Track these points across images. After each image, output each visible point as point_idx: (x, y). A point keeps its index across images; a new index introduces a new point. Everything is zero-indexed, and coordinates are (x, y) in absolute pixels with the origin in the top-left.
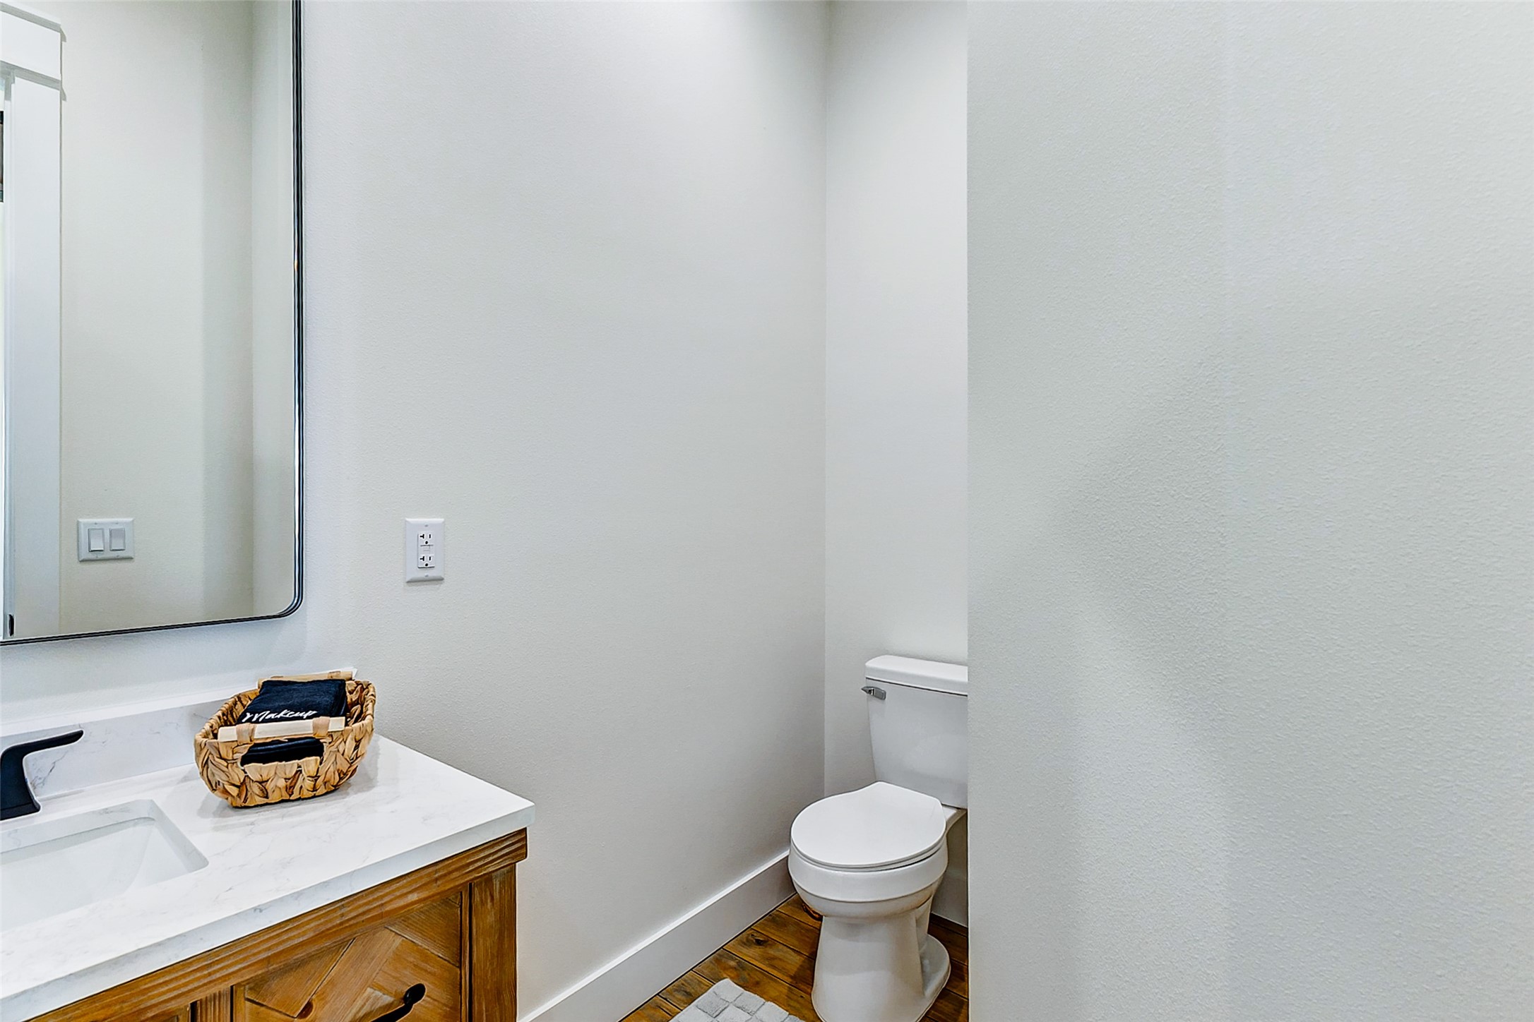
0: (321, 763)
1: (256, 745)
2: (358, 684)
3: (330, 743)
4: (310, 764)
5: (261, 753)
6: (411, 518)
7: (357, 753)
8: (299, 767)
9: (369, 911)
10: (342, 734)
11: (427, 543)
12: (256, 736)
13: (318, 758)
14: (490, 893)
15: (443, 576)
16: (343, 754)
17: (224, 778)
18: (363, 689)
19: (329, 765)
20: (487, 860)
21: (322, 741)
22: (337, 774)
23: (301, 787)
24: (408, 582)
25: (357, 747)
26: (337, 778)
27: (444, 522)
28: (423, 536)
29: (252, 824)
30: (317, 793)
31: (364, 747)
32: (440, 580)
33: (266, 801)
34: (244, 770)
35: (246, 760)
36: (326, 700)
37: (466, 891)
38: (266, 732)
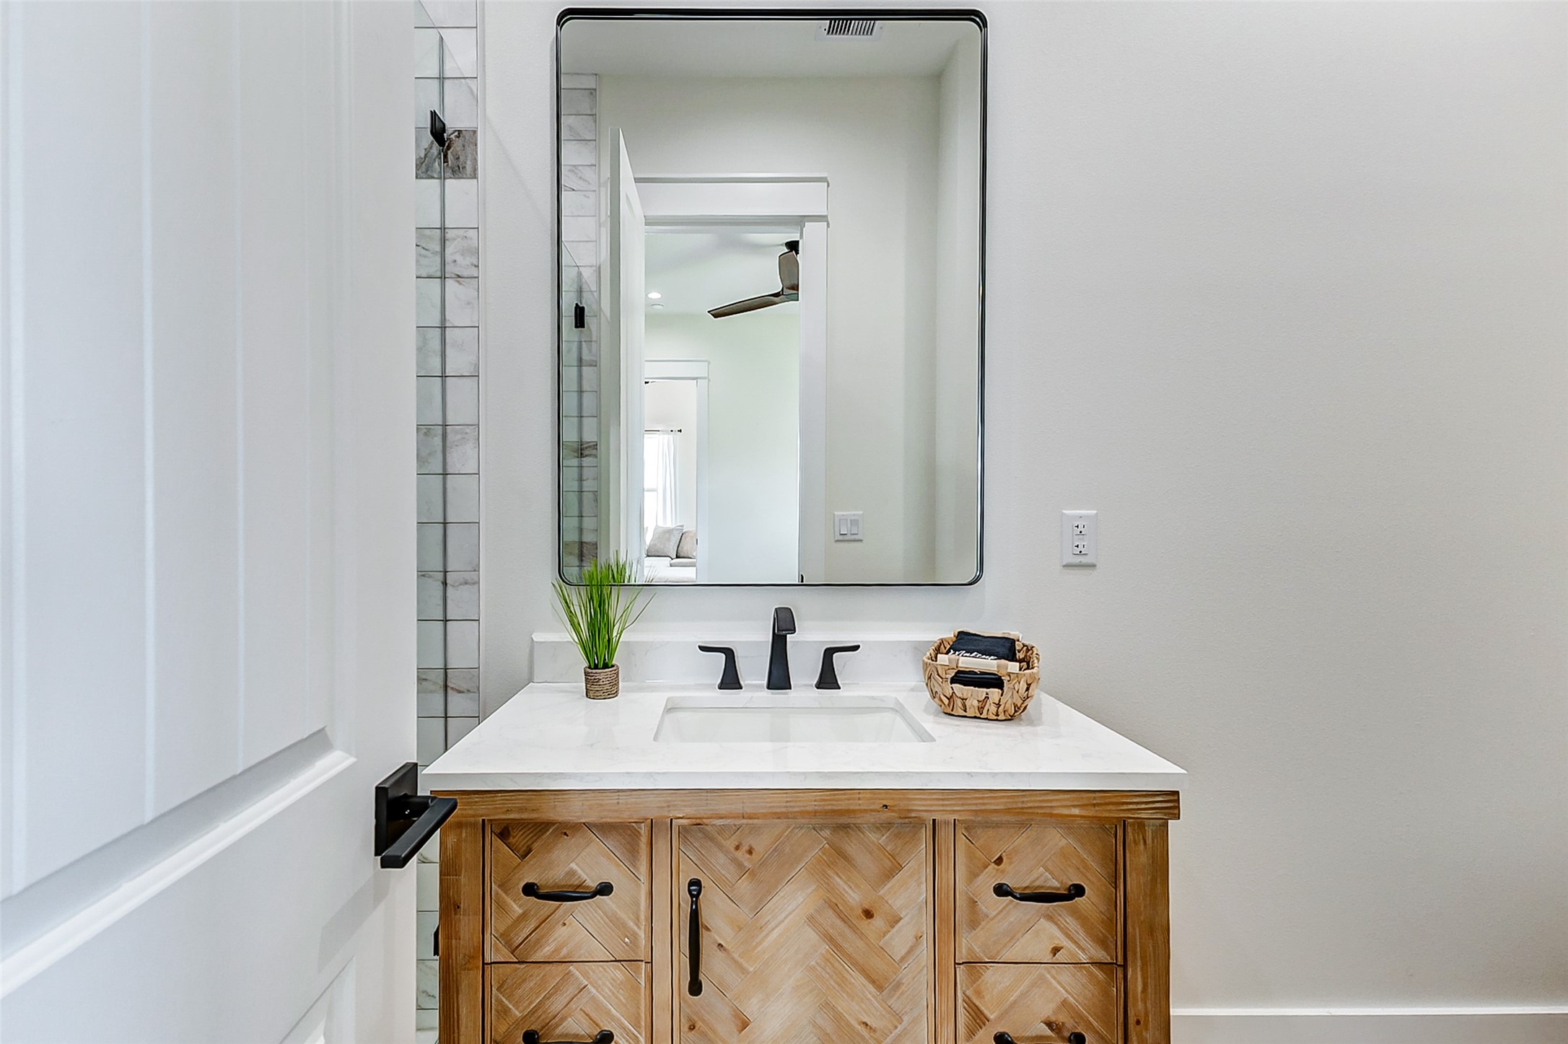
0: (1002, 695)
1: (959, 672)
2: (1024, 646)
3: (1009, 681)
4: (994, 692)
5: (963, 678)
6: (1068, 510)
7: (1028, 694)
8: (987, 694)
9: (1043, 807)
10: (1017, 677)
11: (1081, 532)
12: (960, 665)
13: (1000, 691)
14: (1143, 837)
15: (1094, 562)
16: (1018, 692)
17: (940, 690)
18: (1028, 650)
19: (1009, 698)
20: (1139, 807)
21: (1003, 678)
22: (1013, 706)
23: (988, 710)
24: (1064, 566)
25: (1028, 689)
26: (1013, 711)
27: (1097, 513)
28: (1078, 527)
29: (958, 726)
30: (999, 718)
31: (1033, 690)
32: (1093, 566)
33: (964, 714)
34: (952, 687)
35: (953, 681)
36: (1002, 651)
37: (1120, 826)
38: (966, 664)
